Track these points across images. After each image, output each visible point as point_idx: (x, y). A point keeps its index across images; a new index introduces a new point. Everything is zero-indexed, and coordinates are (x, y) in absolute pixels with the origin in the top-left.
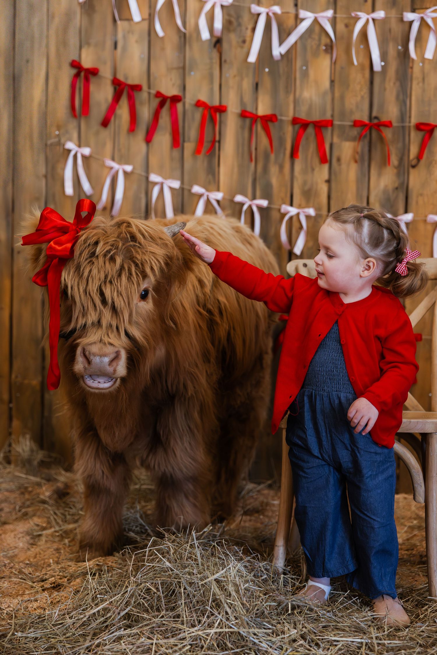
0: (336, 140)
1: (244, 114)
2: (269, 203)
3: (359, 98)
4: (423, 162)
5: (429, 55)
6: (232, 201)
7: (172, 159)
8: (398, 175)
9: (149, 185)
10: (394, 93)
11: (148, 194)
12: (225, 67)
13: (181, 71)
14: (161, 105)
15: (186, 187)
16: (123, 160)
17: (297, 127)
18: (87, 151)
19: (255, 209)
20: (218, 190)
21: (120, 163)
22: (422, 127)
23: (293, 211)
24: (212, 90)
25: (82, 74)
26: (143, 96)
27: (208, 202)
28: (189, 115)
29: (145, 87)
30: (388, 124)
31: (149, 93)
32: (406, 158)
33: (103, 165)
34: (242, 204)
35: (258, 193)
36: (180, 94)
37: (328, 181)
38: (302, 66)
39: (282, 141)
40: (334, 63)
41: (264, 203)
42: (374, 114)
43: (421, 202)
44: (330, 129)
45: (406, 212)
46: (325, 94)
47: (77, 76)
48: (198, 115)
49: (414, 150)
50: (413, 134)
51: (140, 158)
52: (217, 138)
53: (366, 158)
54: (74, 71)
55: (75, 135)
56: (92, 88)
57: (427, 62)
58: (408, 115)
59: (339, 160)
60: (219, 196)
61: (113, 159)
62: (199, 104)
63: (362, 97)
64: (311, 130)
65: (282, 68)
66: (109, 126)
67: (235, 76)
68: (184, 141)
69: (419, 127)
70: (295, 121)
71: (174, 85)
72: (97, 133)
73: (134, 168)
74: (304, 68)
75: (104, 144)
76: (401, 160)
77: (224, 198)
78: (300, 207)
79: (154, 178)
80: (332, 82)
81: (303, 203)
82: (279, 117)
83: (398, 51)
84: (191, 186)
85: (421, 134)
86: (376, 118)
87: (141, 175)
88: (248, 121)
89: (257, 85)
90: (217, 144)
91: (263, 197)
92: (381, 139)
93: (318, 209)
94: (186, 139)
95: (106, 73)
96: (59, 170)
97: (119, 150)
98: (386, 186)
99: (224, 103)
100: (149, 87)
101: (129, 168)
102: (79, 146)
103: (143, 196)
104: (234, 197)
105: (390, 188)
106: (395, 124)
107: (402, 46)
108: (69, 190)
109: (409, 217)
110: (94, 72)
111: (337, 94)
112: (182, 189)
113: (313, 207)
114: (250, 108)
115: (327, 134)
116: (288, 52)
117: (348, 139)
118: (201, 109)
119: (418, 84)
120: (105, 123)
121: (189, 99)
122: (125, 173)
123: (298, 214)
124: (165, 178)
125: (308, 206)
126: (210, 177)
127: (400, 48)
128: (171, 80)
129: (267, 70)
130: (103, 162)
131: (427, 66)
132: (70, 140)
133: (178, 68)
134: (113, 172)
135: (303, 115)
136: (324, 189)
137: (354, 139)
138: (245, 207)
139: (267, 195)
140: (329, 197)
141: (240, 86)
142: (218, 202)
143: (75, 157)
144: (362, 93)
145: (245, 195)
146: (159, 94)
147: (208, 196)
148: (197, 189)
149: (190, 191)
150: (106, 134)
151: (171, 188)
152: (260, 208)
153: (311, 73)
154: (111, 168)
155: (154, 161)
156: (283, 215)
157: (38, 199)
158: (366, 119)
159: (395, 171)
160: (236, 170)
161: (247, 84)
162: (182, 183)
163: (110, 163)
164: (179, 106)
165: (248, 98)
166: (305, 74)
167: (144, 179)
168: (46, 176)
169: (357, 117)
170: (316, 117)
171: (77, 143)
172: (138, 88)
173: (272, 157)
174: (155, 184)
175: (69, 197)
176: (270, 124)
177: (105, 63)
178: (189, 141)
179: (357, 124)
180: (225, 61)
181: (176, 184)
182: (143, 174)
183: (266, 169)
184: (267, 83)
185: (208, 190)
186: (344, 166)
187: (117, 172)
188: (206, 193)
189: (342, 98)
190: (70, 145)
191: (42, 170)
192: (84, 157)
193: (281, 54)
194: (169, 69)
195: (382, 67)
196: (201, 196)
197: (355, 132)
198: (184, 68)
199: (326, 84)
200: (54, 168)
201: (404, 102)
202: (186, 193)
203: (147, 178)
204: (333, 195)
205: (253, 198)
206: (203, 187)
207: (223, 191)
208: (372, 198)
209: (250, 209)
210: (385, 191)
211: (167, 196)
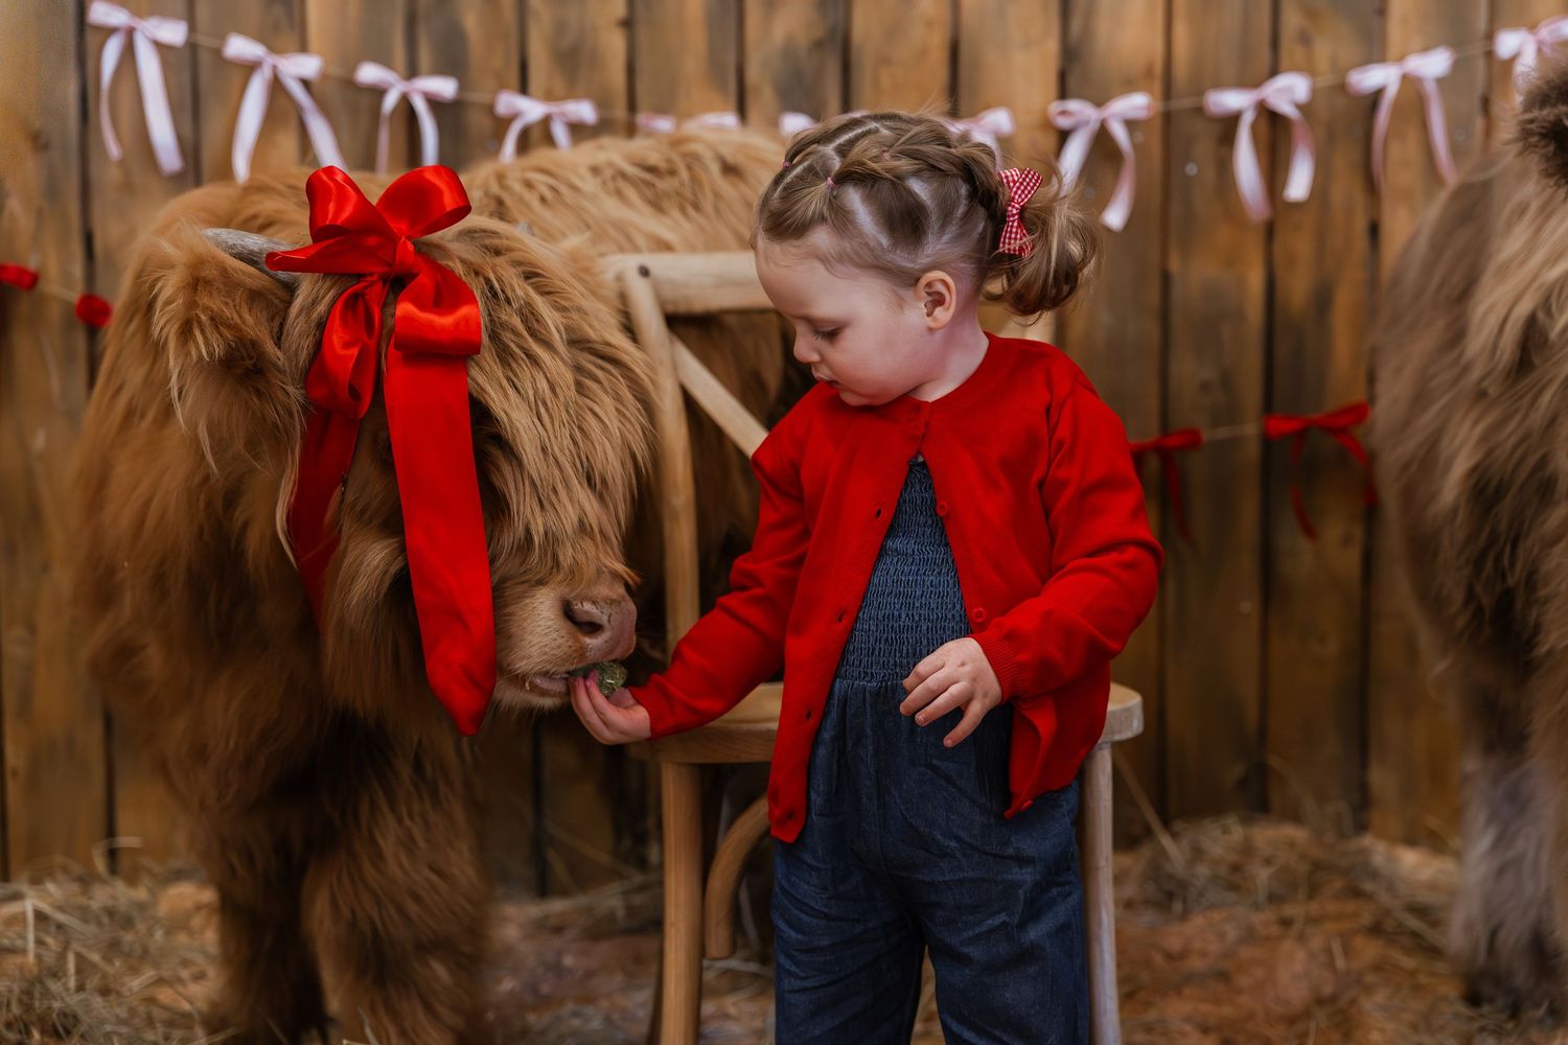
2: (463, 86)
6: (350, 84)
9: (86, 38)
11: (86, 64)
15: (203, 40)
19: (420, 106)
20: (303, 48)
23: (531, 109)
27: (276, 87)
34: (378, 92)
35: (425, 57)
37: (628, 24)
41: (445, 87)
60: (308, 66)
77: (324, 76)
78: (549, 96)
79: (103, 12)
81: (559, 86)
84: (222, 38)
91: (441, 70)
93: (602, 104)
103: (71, 68)
104: (353, 68)
112: (192, 46)
113: (588, 96)
123: (546, 122)
124: (139, 13)
125: (571, 94)
126: (279, 10)
136: (614, 45)
138: (390, 101)
139: (451, 62)
140: (631, 71)
142: (306, 83)
145: (385, 61)
147: (274, 67)
148: (239, 47)
149: (217, 53)
151: (161, 48)
152: (435, 103)
156: (502, 124)
162: (192, 28)
167: (71, 18)
174: (109, 31)
181: (174, 33)
185: (273, 49)
188: (270, 60)
196: (250, 68)
202: (205, 59)
203: (81, 15)
204: (644, 63)
205: (412, 73)
206: (260, 38)
207: (319, 53)
208: (753, 74)
209: (406, 105)
210: (788, 51)
211: (150, 69)
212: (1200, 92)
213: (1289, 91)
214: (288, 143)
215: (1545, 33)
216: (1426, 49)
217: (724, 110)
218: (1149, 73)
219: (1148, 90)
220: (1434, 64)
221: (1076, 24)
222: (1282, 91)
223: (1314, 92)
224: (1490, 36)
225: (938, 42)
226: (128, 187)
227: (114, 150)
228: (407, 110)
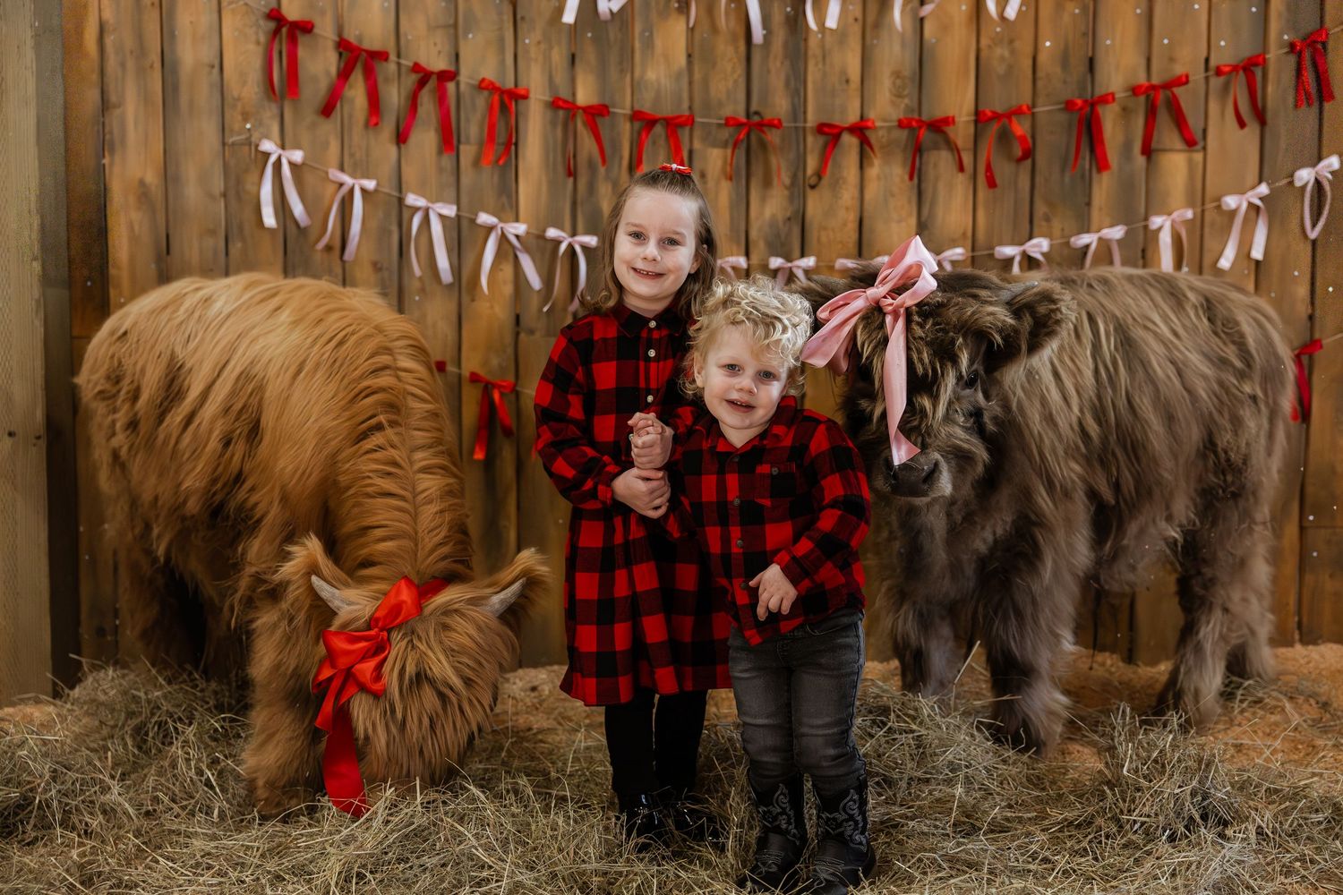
0: (697, 145)
1: (556, 104)
3: (730, 84)
4: (826, 180)
5: (832, 22)
6: (541, 237)
7: (440, 170)
8: (791, 199)
9: (402, 211)
10: (783, 77)
11: (403, 226)
12: (522, 27)
13: (452, 31)
14: (422, 83)
15: (465, 215)
16: (361, 170)
17: (637, 125)
18: (297, 156)
19: (578, 249)
20: (517, 220)
21: (353, 176)
22: (826, 129)
24: (502, 62)
25: (284, 30)
26: (391, 67)
27: (503, 238)
28: (466, 102)
29: (393, 57)
30: (776, 124)
31: (399, 64)
32: (800, 174)
33: (326, 178)
34: (557, 242)
35: (580, 226)
36: (452, 68)
38: (643, 31)
39: (616, 147)
40: (691, 31)
41: (592, 241)
42: (754, 107)
43: (824, 239)
44: (687, 129)
45: (803, 255)
46: (678, 76)
47: (276, 32)
48: (482, 101)
49: (812, 164)
50: (810, 139)
51: (387, 168)
52: (514, 140)
53: (743, 173)
54: (272, 25)
55: (275, 129)
56: (302, 52)
57: (828, 32)
58: (802, 109)
59: (703, 175)
60: (521, 228)
61: (342, 169)
62: (484, 85)
63: (735, 82)
64: (659, 129)
65: (613, 33)
66: (333, 114)
67: (539, 43)
68: (459, 141)
69: (822, 129)
70: (636, 116)
71: (439, 52)
72: (313, 126)
73: (378, 184)
74: (647, 34)
75: (326, 145)
76: (794, 177)
77: (528, 233)
79: (412, 199)
80: (689, 56)
82: (612, 110)
83: (787, 14)
84: (475, 214)
85: (821, 140)
86: (757, 113)
87: (389, 195)
88: (561, 113)
89: (573, 56)
90: (513, 147)
91: (588, 232)
92: (763, 146)
94: (463, 139)
95: (326, 30)
96: (250, 187)
97: (352, 155)
98: (773, 216)
99: (523, 84)
100: (399, 56)
101: (370, 184)
102: (283, 147)
103: (395, 229)
104: (544, 231)
105: (780, 217)
106: (785, 124)
107: (793, 9)
108: (269, 219)
109: (810, 262)
110: (306, 27)
111: (697, 76)
112: (458, 216)
114: (564, 94)
115: (684, 134)
116: (622, 9)
117: (714, 145)
118: (486, 93)
119: (816, 64)
120: (327, 110)
121: (464, 78)
122: (363, 191)
124: (432, 201)
126: (504, 199)
127: (789, 9)
128: (435, 44)
129: (589, 35)
130: (327, 173)
131: (828, 39)
132: (267, 137)
133: (446, 27)
134: (344, 190)
135: (646, 106)
137: (725, 145)
138: (563, 247)
139: (595, 228)
141: (547, 58)
142: (517, 237)
143: (278, 164)
144: (735, 76)
145: (561, 228)
146: (417, 68)
147: (502, 228)
148: (484, 218)
149: (473, 221)
150: (328, 128)
151: (441, 216)
152: (585, 248)
153: (658, 43)
154: (341, 185)
155: (409, 173)
157: (213, 232)
158: (742, 117)
159: (786, 193)
160: (544, 188)
161: (558, 56)
162: (459, 209)
163: (336, 175)
164: (451, 86)
165: (561, 78)
166: (649, 44)
167: (395, 201)
168: (224, 195)
169: (728, 111)
170: (667, 110)
171: (279, 142)
172: (382, 56)
173: (602, 170)
174: (417, 209)
175: (270, 230)
176: (600, 121)
177: (323, 13)
178: (468, 142)
179: (730, 122)
180: (523, 18)
181: (450, 211)
182: (396, 194)
183: (592, 188)
184: (589, 54)
185: (501, 220)
186: (711, 184)
187: (351, 191)
188: (500, 225)
189: (706, 82)
190: (267, 146)
191: (218, 184)
192: (291, 163)
193: (611, 11)
194: (432, 28)
195: (765, 37)
196: (490, 229)
197: (726, 133)
198: (455, 26)
199: (683, 61)
200: (239, 182)
201: (797, 91)
202: (465, 224)
203: (401, 200)
205: (574, 234)
206: (494, 214)
207: (524, 222)
208: (754, 234)
209: (571, 248)
210: (773, 223)
211: (436, 228)
212: (993, 248)
213: (1039, 246)
214: (507, 271)
215: (1175, 215)
216: (1112, 226)
217: (738, 255)
218: (964, 234)
219: (963, 246)
220: (1117, 233)
221: (925, 212)
222: (1035, 246)
223: (1051, 246)
224: (1146, 219)
225: (852, 218)
226: (423, 290)
227: (417, 271)
228: (571, 251)
